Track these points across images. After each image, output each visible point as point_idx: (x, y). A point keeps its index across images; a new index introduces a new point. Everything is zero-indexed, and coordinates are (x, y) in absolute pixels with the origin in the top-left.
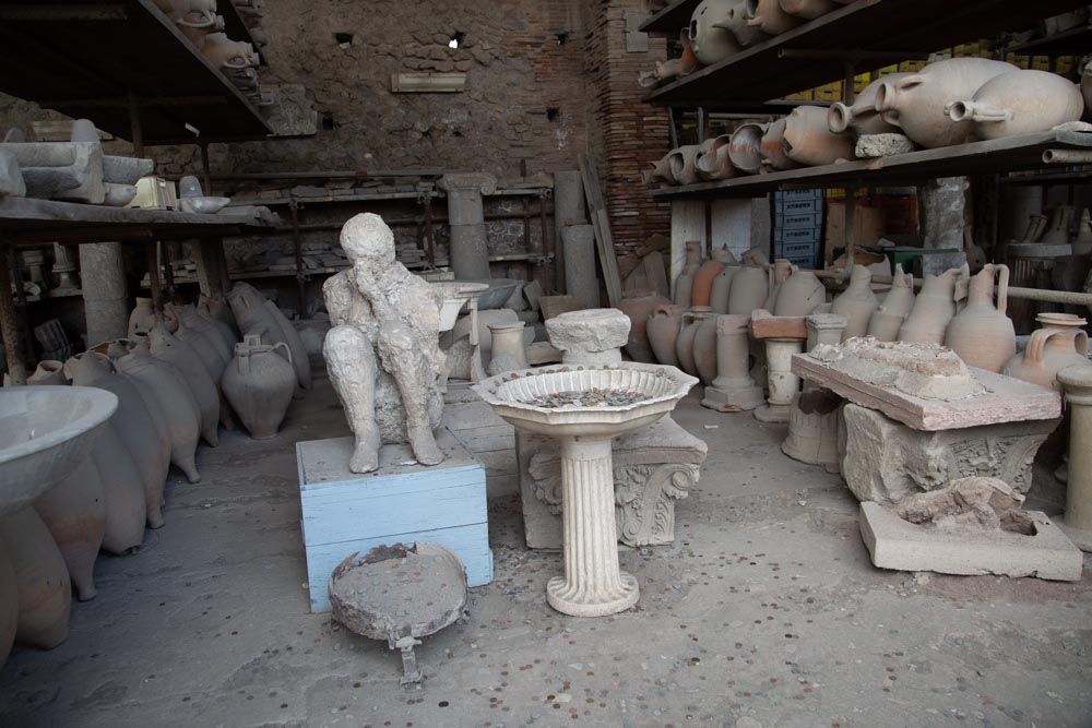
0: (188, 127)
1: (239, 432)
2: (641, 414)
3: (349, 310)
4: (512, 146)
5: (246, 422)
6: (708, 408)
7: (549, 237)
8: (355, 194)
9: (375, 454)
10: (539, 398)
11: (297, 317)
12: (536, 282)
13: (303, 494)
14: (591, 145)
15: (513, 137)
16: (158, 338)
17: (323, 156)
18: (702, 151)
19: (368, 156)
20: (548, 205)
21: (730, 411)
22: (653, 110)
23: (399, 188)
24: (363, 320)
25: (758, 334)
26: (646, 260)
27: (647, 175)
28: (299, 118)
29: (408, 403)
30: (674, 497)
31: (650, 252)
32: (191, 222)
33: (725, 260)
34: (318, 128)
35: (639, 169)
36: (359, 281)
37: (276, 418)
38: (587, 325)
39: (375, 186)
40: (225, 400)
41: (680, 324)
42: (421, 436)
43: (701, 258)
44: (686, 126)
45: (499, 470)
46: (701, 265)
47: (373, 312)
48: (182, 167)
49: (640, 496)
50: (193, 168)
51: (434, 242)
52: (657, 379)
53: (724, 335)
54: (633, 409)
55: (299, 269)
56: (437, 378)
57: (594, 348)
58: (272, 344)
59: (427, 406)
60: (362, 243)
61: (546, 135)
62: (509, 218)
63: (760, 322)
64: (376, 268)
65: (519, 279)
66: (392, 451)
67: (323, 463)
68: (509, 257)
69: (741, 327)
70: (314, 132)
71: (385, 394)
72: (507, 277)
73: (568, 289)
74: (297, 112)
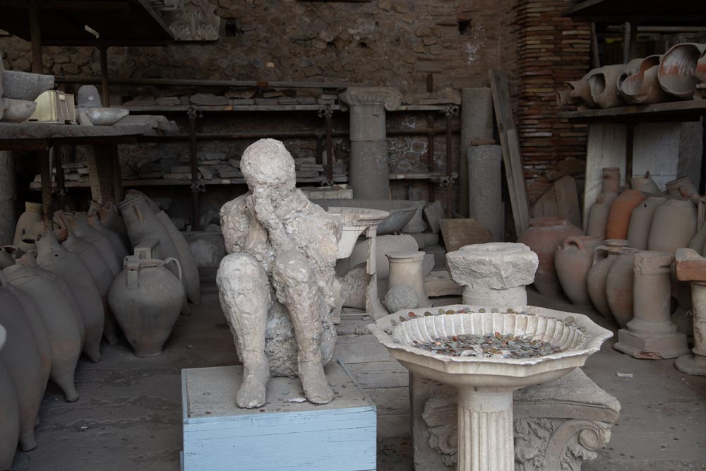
0: (87, 28)
1: (122, 348)
2: (547, 368)
3: (246, 237)
4: (420, 59)
5: (130, 339)
6: (622, 353)
7: (454, 156)
8: (255, 104)
9: (263, 388)
10: (437, 340)
11: (189, 227)
12: (438, 204)
13: (186, 428)
14: (504, 60)
15: (421, 50)
16: (46, 247)
17: (224, 63)
18: (627, 72)
19: (271, 65)
20: (454, 123)
21: (646, 358)
22: (575, 24)
23: (301, 100)
24: (259, 248)
25: (683, 276)
26: (558, 185)
27: (563, 96)
28: (202, 23)
29: (300, 337)
30: (581, 457)
31: (561, 177)
32: (88, 135)
33: (648, 190)
34: (220, 34)
35: (554, 87)
36: (257, 208)
37: (162, 335)
38: (491, 261)
39: (277, 97)
40: (109, 312)
41: (592, 258)
42: (311, 371)
43: (619, 187)
44: (610, 41)
45: (390, 409)
46: (619, 194)
47: (269, 241)
48: (79, 67)
49: (544, 453)
50: (91, 69)
51: (333, 157)
52: (566, 329)
53: (642, 274)
54: (539, 363)
55: (195, 179)
56: (331, 311)
57: (497, 285)
58: (163, 259)
59: (320, 340)
60: (262, 169)
61: (455, 49)
62: (412, 134)
63: (685, 263)
64: (275, 195)
65: (420, 199)
66: (281, 384)
67: (209, 394)
68: (410, 176)
69: (662, 267)
70: (216, 38)
71: (277, 325)
72: (407, 198)
73: (471, 212)
74: (200, 17)
